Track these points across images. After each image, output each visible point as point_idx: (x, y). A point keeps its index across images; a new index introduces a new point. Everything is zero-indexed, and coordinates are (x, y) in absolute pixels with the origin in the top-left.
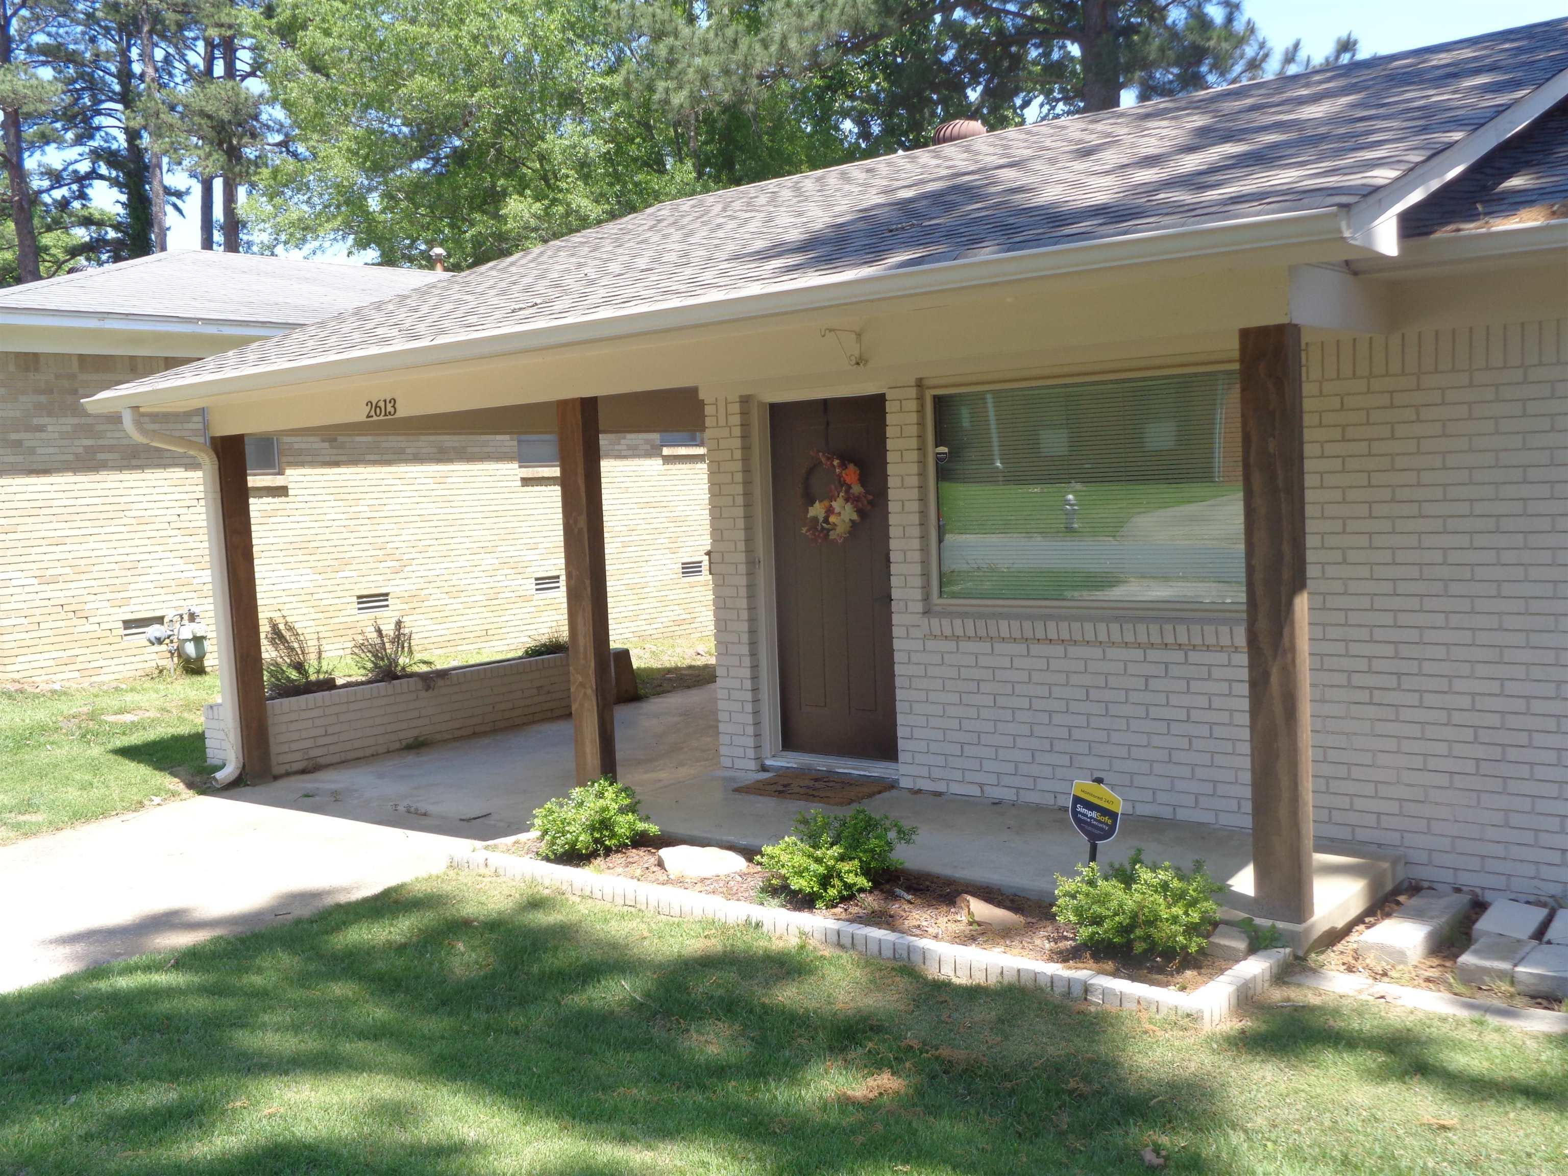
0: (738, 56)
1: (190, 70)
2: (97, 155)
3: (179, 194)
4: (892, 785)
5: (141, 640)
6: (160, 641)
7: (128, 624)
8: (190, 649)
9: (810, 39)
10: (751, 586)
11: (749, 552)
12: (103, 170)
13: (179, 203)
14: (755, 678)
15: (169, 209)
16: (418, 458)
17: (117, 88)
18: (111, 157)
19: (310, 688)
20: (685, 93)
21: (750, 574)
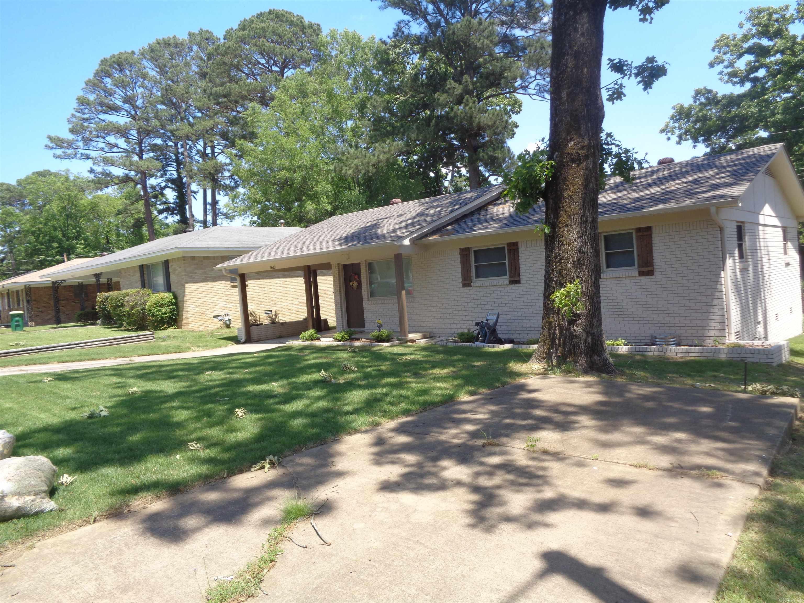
0: (366, 160)
1: (198, 151)
2: (168, 181)
3: (195, 193)
4: (364, 332)
5: (217, 320)
6: (221, 320)
7: (214, 317)
8: (228, 322)
9: (386, 156)
10: (341, 298)
11: (340, 291)
12: (170, 185)
13: (195, 195)
14: (342, 315)
15: (192, 197)
16: (279, 277)
17: (174, 158)
18: (172, 181)
19: (258, 325)
20: (351, 170)
21: (340, 296)
